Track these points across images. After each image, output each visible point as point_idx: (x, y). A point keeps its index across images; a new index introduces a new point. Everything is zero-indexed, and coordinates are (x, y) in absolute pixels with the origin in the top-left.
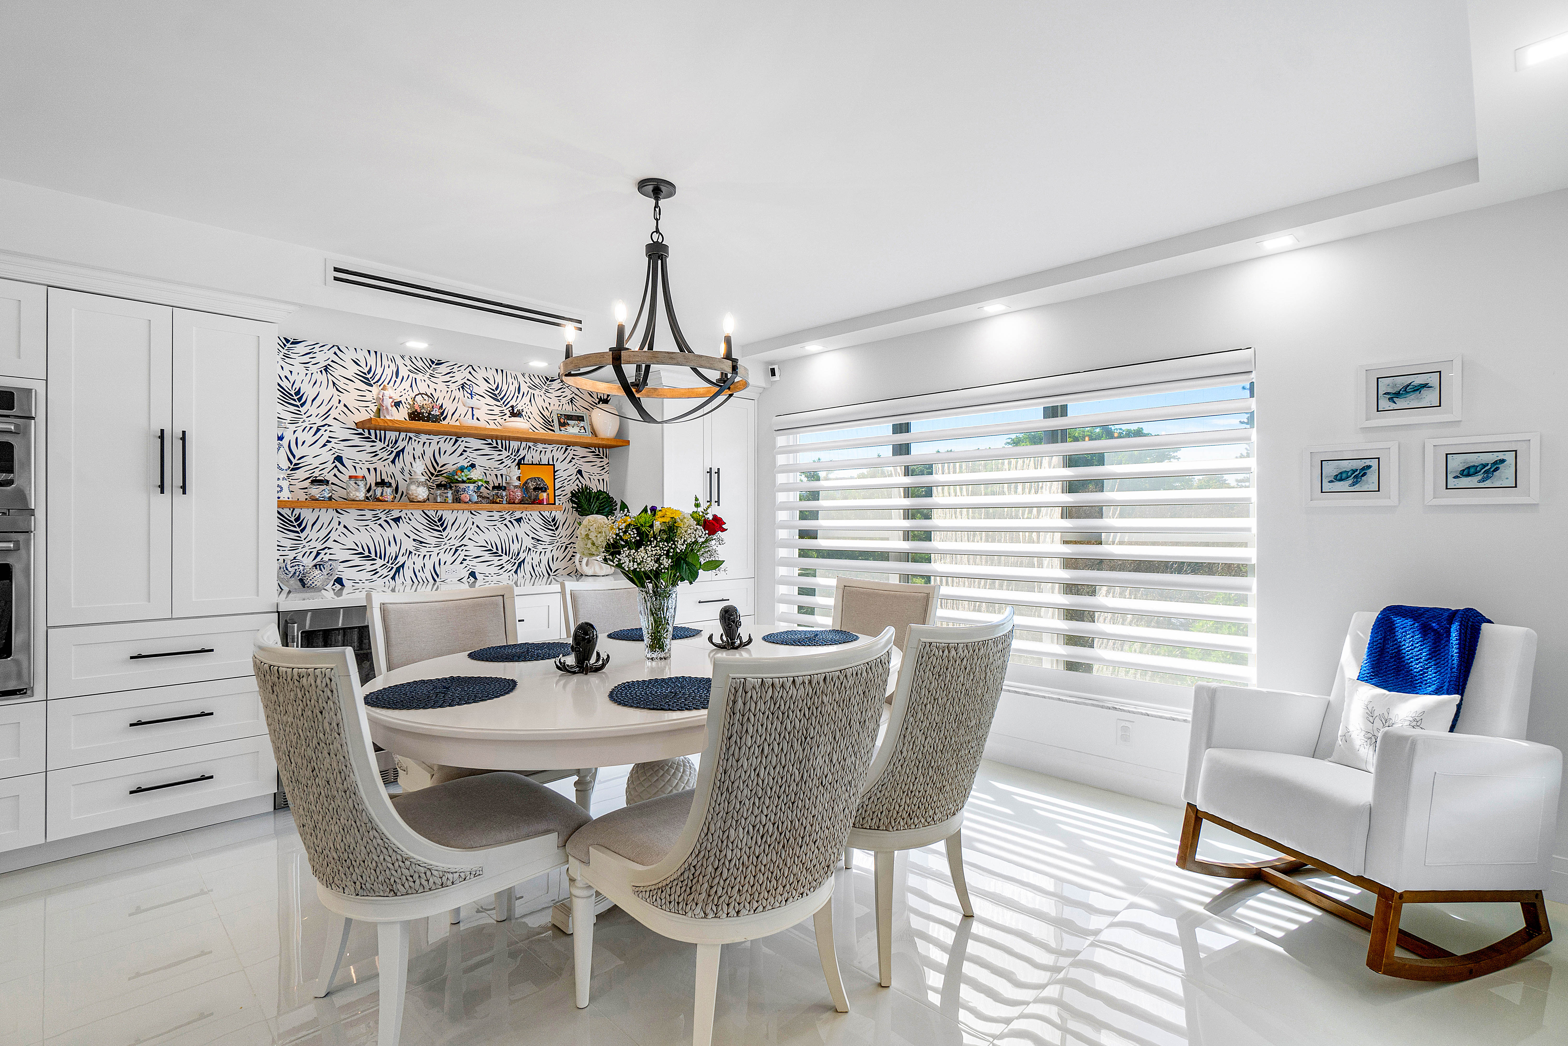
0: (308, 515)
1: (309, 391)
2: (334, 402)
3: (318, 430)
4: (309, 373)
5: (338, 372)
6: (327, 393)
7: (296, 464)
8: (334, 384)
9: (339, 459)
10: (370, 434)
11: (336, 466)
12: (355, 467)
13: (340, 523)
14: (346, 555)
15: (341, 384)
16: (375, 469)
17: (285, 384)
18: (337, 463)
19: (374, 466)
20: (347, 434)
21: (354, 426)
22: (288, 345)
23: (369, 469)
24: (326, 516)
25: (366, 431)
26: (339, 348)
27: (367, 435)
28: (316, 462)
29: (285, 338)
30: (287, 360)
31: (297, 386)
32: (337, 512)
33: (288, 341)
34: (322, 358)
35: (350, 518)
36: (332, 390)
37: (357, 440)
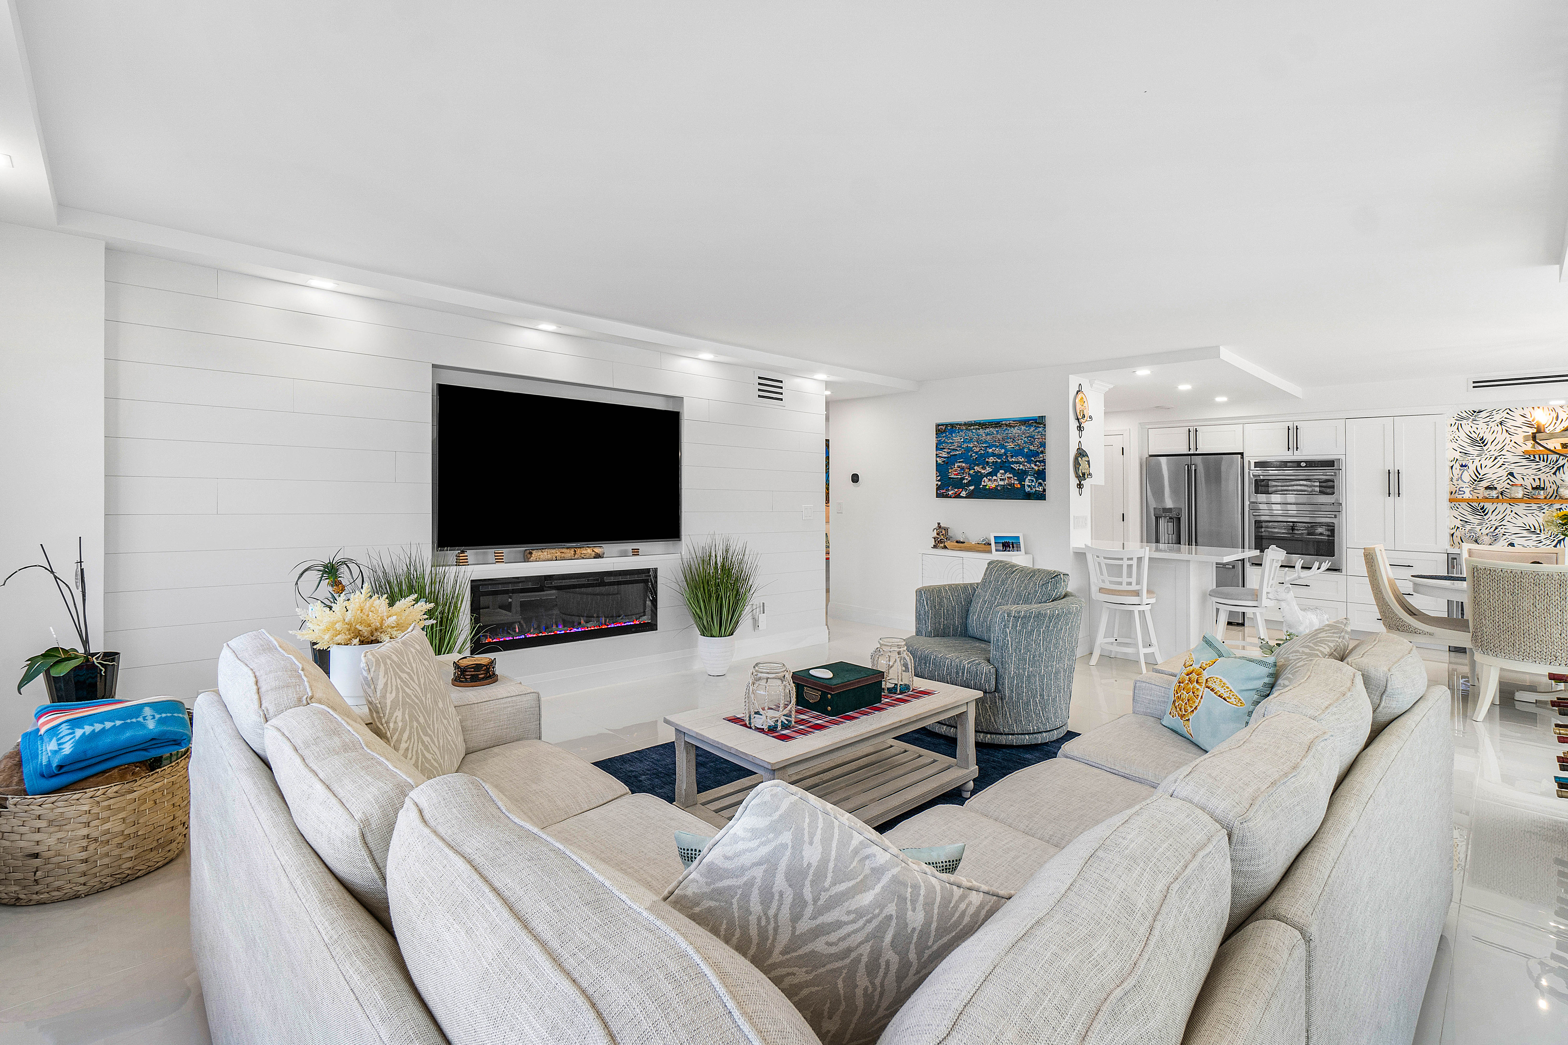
0: (1489, 506)
1: (1489, 437)
2: (1508, 441)
3: (1496, 458)
4: (1489, 427)
5: (1510, 423)
6: (1500, 437)
7: (1481, 478)
8: (1507, 431)
9: (1511, 474)
10: (1535, 457)
11: (1509, 478)
12: (1523, 478)
13: (1512, 511)
14: (1517, 530)
15: (1512, 430)
16: (1540, 479)
17: (1473, 435)
18: (1509, 476)
19: (1539, 477)
20: (1517, 459)
21: (1522, 454)
22: (1475, 414)
23: (1534, 479)
24: (1501, 507)
25: (1532, 456)
26: (1510, 410)
27: (1532, 458)
28: (1494, 477)
29: (1473, 411)
30: (1474, 422)
31: (1481, 436)
32: (1510, 504)
33: (1475, 412)
34: (1497, 418)
35: (1520, 508)
36: (1505, 434)
37: (1525, 462)
